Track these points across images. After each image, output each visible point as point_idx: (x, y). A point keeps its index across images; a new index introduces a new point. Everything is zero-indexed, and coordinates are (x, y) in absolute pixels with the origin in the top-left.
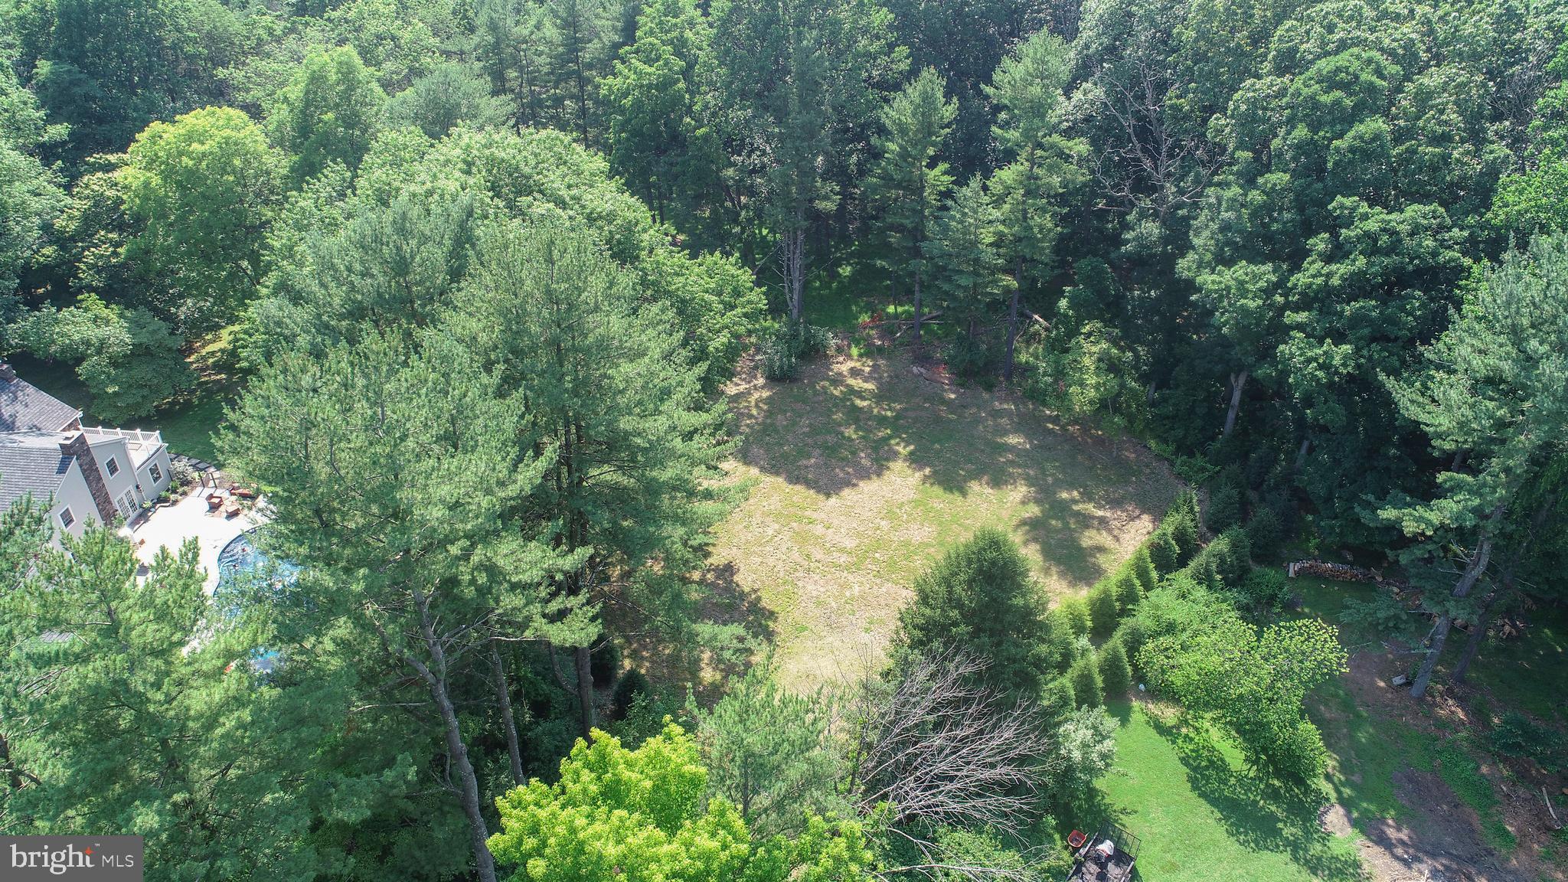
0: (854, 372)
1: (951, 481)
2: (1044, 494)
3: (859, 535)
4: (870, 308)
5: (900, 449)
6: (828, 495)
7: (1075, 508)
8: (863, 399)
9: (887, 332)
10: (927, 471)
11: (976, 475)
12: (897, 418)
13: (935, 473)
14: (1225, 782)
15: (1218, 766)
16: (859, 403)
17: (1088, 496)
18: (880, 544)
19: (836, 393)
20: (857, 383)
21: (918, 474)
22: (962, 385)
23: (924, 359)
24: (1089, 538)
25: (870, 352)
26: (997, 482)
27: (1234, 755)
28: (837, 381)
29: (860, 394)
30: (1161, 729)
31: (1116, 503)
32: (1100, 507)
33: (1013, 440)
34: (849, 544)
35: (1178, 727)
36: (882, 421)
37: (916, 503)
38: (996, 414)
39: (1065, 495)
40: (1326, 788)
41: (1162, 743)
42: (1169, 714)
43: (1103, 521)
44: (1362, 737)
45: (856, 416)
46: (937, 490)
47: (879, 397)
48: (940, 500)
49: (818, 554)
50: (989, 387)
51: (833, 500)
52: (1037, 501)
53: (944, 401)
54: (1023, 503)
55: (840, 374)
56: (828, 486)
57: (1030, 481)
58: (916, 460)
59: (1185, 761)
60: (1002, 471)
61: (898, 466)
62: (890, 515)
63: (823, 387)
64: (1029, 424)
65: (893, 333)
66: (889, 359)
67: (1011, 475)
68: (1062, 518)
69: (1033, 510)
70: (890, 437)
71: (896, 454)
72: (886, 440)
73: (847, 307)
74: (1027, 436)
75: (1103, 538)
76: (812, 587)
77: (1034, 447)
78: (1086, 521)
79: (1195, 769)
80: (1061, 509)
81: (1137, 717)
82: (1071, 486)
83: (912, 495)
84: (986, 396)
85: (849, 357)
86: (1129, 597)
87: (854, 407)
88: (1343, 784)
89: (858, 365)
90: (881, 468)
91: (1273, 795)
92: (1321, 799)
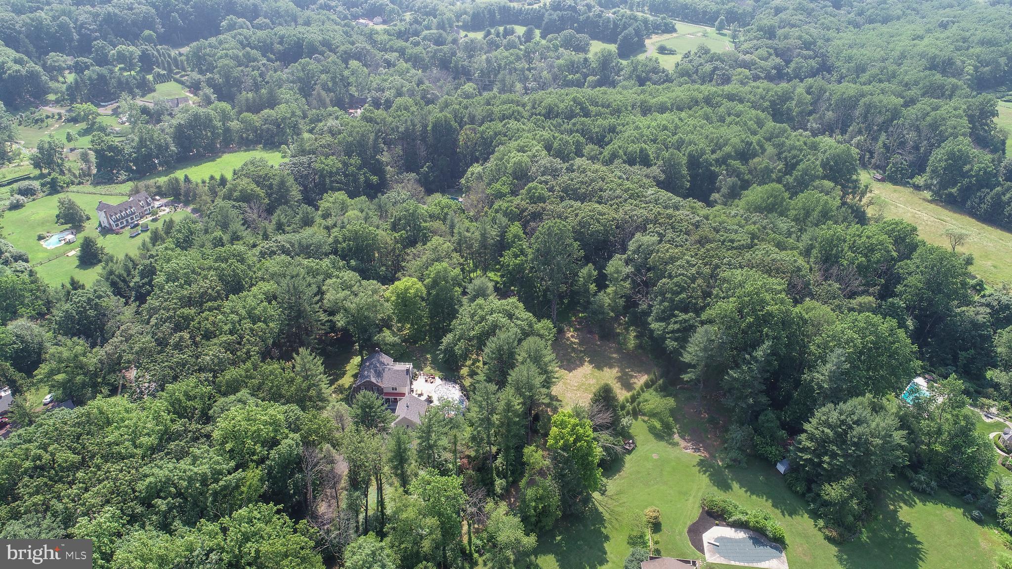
0: (572, 336)
1: (599, 367)
2: (622, 370)
3: (578, 382)
4: (575, 315)
7: (629, 373)
9: (580, 323)
10: (593, 365)
11: (606, 366)
12: (585, 350)
13: (595, 365)
14: (656, 430)
15: (655, 428)
16: (574, 346)
17: (632, 371)
18: (583, 384)
19: (568, 343)
20: (573, 340)
21: (591, 366)
22: (601, 340)
23: (591, 332)
24: (632, 381)
25: (576, 330)
26: (610, 368)
27: (658, 425)
28: (568, 339)
29: (574, 343)
30: (644, 421)
31: (639, 372)
32: (635, 373)
33: (614, 355)
34: (576, 384)
35: (647, 421)
36: (581, 351)
37: (591, 374)
38: (611, 348)
39: (627, 370)
40: (675, 430)
41: (644, 424)
42: (646, 418)
43: (635, 376)
44: (684, 421)
45: (574, 349)
46: (596, 370)
47: (580, 344)
48: (597, 373)
49: (569, 387)
50: (608, 341)
51: (572, 373)
52: (620, 372)
53: (597, 345)
54: (617, 372)
55: (569, 337)
56: (570, 371)
57: (619, 367)
58: (590, 362)
59: (648, 427)
60: (612, 364)
61: (586, 363)
62: (585, 377)
63: (565, 342)
64: (619, 351)
65: (582, 323)
66: (581, 332)
67: (614, 365)
68: (626, 376)
69: (619, 374)
70: (583, 356)
71: (585, 360)
73: (568, 315)
74: (618, 354)
75: (636, 380)
76: (569, 395)
77: (620, 358)
78: (632, 376)
80: (626, 374)
81: (639, 419)
82: (628, 368)
83: (590, 372)
84: (607, 343)
85: (570, 332)
86: (639, 394)
88: (679, 430)
89: (573, 334)
90: (582, 365)
91: (665, 432)
92: (674, 433)
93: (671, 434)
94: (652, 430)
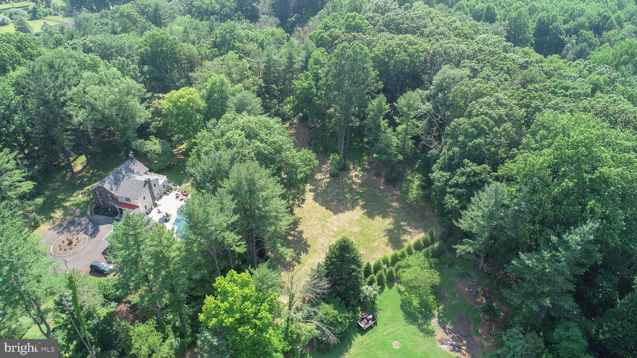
0: (356, 176)
1: (371, 215)
2: (396, 222)
4: (368, 154)
5: (360, 203)
7: (404, 227)
11: (378, 214)
13: (367, 212)
15: (410, 303)
16: (354, 186)
17: (409, 225)
19: (349, 182)
20: (355, 179)
21: (363, 212)
22: (386, 185)
23: (378, 175)
24: (404, 237)
25: (363, 170)
26: (384, 217)
28: (350, 179)
29: (355, 183)
30: (399, 292)
31: (416, 228)
32: (411, 228)
33: (395, 204)
35: (404, 292)
36: (358, 193)
39: (402, 223)
42: (403, 289)
51: (335, 216)
52: (393, 224)
57: (394, 218)
58: (363, 207)
61: (358, 208)
62: (350, 223)
64: (402, 200)
65: (372, 164)
66: (368, 173)
69: (391, 227)
74: (400, 204)
75: (408, 238)
77: (400, 207)
78: (405, 232)
80: (399, 228)
85: (356, 171)
87: (352, 188)
89: (358, 173)
93: (427, 317)
94: (405, 306)
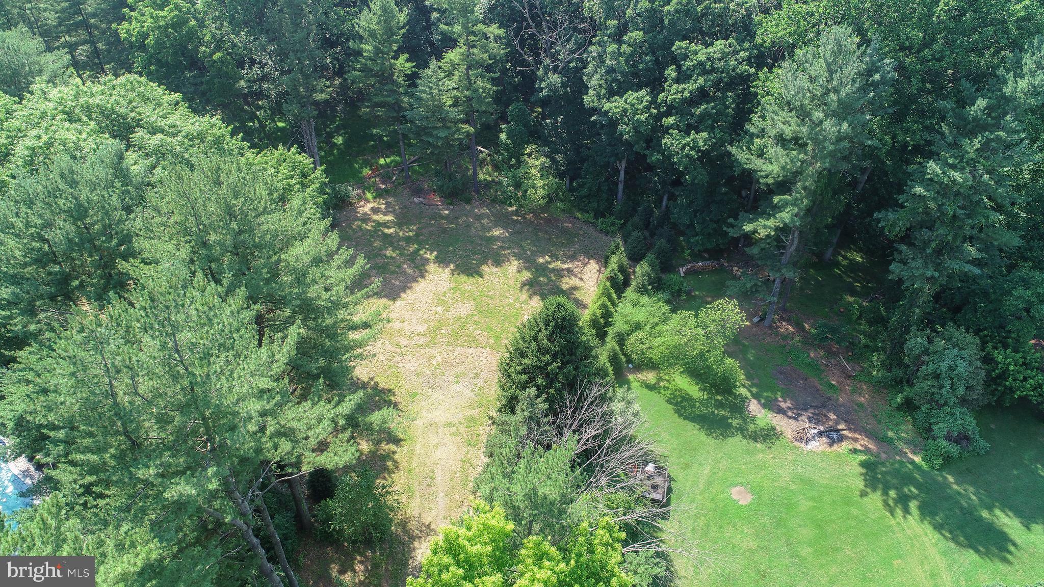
0: (375, 211)
1: (469, 269)
2: (529, 263)
3: (426, 321)
4: (367, 163)
5: (428, 256)
6: (394, 300)
7: (551, 266)
8: (389, 228)
9: (386, 178)
10: (452, 266)
11: (484, 261)
12: (417, 235)
13: (457, 266)
14: (694, 406)
15: (687, 398)
16: (386, 231)
17: (555, 258)
18: (441, 323)
19: (369, 228)
20: (380, 218)
21: (447, 270)
22: (451, 204)
23: (418, 192)
24: (566, 283)
25: (380, 194)
26: (498, 263)
27: (693, 390)
28: (365, 219)
31: (572, 258)
32: (564, 263)
33: (496, 232)
34: (422, 328)
35: (657, 383)
37: (454, 289)
38: (479, 218)
39: (541, 260)
41: (653, 395)
43: (569, 270)
44: (750, 357)
45: (389, 241)
46: (463, 278)
48: (467, 283)
49: (404, 342)
50: (468, 201)
51: (399, 303)
52: (527, 269)
53: (442, 217)
54: (519, 272)
55: (366, 214)
56: (393, 295)
57: (518, 257)
58: (442, 261)
59: (669, 401)
60: (498, 255)
61: (432, 267)
62: (440, 302)
63: (358, 226)
64: (503, 220)
65: (390, 178)
66: (395, 196)
67: (504, 256)
68: (545, 276)
69: (527, 275)
70: (419, 250)
71: (427, 260)
72: (416, 252)
73: (351, 166)
74: (503, 228)
75: (574, 281)
76: (409, 365)
79: (676, 404)
80: (542, 270)
81: (634, 384)
82: (543, 254)
83: (448, 285)
84: (468, 207)
85: (367, 200)
87: (386, 236)
88: (751, 386)
89: (375, 205)
90: (421, 271)
91: (720, 405)
92: (744, 399)
